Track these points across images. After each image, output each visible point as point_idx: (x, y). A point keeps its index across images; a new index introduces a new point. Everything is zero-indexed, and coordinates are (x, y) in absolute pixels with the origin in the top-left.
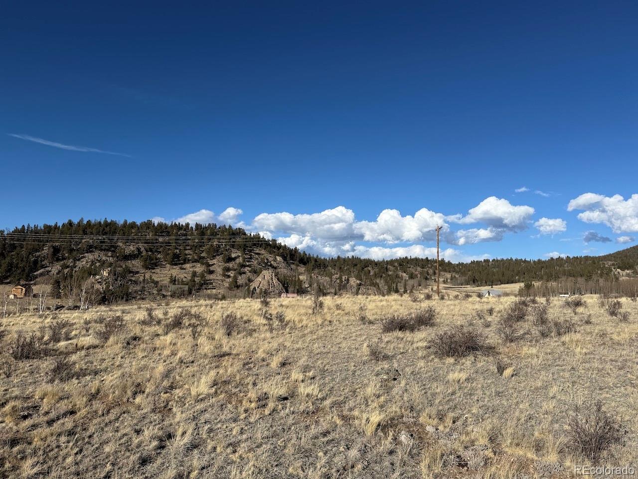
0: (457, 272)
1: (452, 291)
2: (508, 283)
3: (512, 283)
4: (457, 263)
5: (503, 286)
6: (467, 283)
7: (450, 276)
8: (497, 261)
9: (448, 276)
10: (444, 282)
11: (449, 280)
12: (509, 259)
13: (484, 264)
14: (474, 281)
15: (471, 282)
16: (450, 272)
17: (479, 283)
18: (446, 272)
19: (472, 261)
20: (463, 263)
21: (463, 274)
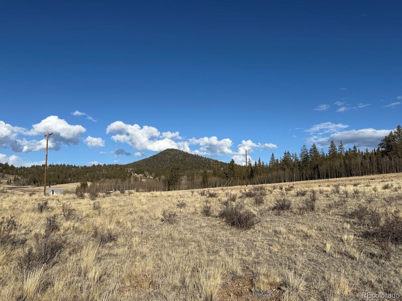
0: (20, 175)
1: (15, 191)
2: (62, 183)
3: (65, 183)
4: (19, 167)
5: (58, 185)
6: (29, 183)
7: (14, 178)
8: (53, 166)
9: (12, 178)
10: (8, 183)
11: (12, 182)
12: (63, 164)
13: (42, 168)
14: (35, 182)
15: (32, 183)
16: (13, 174)
17: (39, 183)
18: (10, 174)
19: (32, 166)
20: (24, 167)
21: (25, 176)
